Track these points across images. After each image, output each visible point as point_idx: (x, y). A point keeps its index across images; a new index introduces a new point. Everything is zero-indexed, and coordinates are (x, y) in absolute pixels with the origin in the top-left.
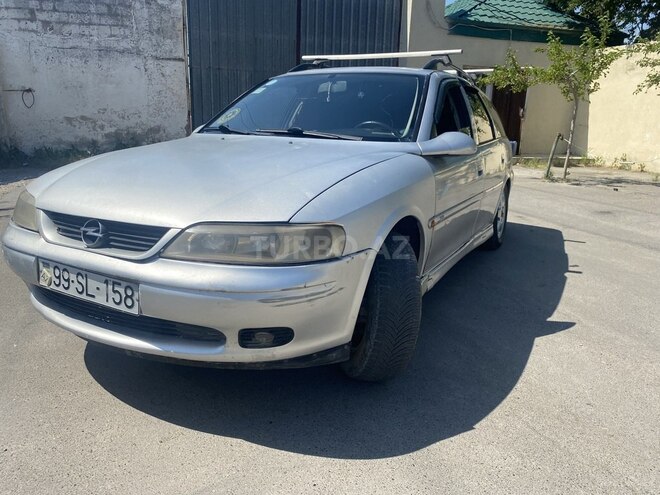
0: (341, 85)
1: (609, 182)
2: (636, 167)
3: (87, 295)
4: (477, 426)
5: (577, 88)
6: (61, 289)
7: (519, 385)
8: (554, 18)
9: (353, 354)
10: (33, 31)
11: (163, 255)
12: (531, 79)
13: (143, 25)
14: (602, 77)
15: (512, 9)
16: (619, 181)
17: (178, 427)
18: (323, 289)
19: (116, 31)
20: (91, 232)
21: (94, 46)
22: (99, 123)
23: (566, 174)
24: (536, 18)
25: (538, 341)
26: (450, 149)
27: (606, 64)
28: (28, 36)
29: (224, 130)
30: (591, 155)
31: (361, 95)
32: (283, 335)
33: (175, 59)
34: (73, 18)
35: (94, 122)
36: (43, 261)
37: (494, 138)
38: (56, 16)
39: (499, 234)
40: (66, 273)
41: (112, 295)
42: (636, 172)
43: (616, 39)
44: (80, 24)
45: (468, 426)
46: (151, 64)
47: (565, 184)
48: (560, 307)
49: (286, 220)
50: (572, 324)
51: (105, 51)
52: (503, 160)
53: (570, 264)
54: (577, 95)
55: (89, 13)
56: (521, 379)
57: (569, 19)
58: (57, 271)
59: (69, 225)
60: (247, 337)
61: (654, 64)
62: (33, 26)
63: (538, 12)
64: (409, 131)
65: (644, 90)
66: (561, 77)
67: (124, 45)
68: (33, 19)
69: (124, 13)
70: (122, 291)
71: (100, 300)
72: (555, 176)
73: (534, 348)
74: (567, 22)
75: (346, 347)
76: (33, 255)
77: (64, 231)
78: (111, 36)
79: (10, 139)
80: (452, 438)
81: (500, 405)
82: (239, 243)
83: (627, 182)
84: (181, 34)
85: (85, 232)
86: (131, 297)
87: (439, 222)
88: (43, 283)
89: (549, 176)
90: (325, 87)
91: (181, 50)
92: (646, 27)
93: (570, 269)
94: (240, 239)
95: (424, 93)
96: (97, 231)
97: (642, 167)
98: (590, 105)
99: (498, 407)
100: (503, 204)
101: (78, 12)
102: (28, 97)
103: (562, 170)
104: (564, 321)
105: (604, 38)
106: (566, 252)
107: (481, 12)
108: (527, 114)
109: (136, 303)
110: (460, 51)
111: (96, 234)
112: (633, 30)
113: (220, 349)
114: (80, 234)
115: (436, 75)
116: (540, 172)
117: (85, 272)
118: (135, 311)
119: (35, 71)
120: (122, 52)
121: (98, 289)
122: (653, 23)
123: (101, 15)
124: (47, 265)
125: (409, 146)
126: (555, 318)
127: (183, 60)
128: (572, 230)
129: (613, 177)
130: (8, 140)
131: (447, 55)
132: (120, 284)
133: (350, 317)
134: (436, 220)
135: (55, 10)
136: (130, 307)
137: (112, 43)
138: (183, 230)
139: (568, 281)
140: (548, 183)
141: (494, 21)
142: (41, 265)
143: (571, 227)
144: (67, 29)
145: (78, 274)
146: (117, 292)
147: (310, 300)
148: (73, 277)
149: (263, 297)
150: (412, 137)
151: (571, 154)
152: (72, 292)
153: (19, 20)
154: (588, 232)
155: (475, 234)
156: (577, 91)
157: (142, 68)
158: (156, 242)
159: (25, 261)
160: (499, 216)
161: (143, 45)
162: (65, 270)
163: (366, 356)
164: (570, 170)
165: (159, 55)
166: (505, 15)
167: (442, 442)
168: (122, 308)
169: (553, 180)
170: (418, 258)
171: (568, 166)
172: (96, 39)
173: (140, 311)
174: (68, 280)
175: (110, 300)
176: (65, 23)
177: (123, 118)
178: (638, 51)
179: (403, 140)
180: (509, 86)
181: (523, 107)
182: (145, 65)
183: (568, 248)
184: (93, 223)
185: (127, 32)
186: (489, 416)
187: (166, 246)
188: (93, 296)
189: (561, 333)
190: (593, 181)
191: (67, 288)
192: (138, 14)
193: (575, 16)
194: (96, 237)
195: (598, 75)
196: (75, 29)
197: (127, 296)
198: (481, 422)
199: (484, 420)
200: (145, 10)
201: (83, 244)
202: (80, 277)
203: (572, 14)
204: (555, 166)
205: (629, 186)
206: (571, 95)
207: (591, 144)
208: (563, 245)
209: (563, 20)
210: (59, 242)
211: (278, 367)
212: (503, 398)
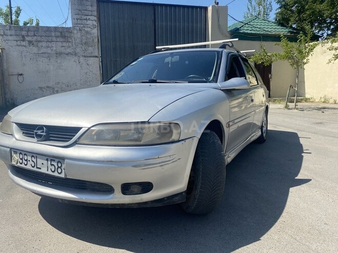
0: (176, 58)
1: (319, 109)
2: (331, 101)
3: (37, 168)
4: (262, 238)
5: (297, 62)
6: (23, 166)
7: (284, 214)
8: (283, 30)
9: (188, 199)
10: (24, 46)
11: (77, 143)
12: (273, 58)
13: (78, 41)
14: (310, 56)
15: (261, 26)
16: (324, 108)
17: (88, 244)
18: (168, 159)
19: (64, 44)
20: (39, 132)
21: (53, 52)
22: (56, 89)
23: (296, 105)
24: (274, 30)
25: (291, 189)
26: (236, 86)
27: (312, 49)
28: (21, 48)
29: (115, 82)
30: (307, 96)
31: (187, 62)
32: (146, 187)
33: (94, 57)
34: (44, 39)
35: (53, 89)
36: (14, 150)
37: (258, 84)
38: (35, 38)
39: (264, 135)
40: (26, 156)
41: (50, 167)
42: (332, 104)
43: (315, 38)
44: (47, 42)
45: (257, 238)
46: (82, 59)
47: (296, 111)
48: (301, 171)
49: (147, 120)
50: (309, 180)
51: (59, 54)
52: (263, 96)
53: (304, 149)
54: (298, 66)
55: (51, 36)
56: (285, 211)
57: (290, 30)
58: (21, 156)
59: (28, 130)
60: (127, 188)
61: (336, 49)
62: (24, 43)
63: (274, 27)
64: (213, 78)
65: (332, 62)
66: (289, 57)
67: (69, 50)
68: (23, 40)
69: (69, 36)
70: (55, 164)
71: (44, 170)
72: (290, 107)
73: (290, 194)
74: (289, 31)
75: (184, 194)
76: (8, 147)
77: (26, 133)
78: (62, 47)
79: (11, 99)
80: (248, 246)
81: (275, 226)
82: (121, 134)
83: (328, 108)
84: (97, 44)
85: (36, 133)
86: (60, 167)
87: (232, 125)
88: (14, 163)
89: (287, 107)
90: (168, 60)
91: (97, 52)
92: (330, 32)
93: (305, 151)
94: (121, 132)
95: (220, 58)
96: (43, 132)
97: (335, 101)
98: (305, 71)
99: (273, 227)
100: (265, 119)
101: (46, 36)
102: (20, 78)
103: (294, 104)
104: (305, 178)
105: (309, 36)
106: (301, 143)
107: (246, 28)
108: (273, 77)
109: (63, 171)
110: (237, 39)
111: (42, 133)
112: (322, 34)
113: (111, 196)
114: (33, 134)
115: (225, 51)
116: (282, 105)
117: (35, 155)
118: (62, 176)
119: (24, 65)
120: (67, 54)
121: (43, 164)
122: (333, 30)
123: (57, 37)
124: (16, 153)
125: (213, 85)
126: (299, 177)
127: (97, 57)
128: (303, 132)
129: (320, 107)
130: (10, 100)
131: (231, 42)
132: (54, 160)
133: (185, 176)
134: (231, 124)
135: (35, 35)
136: (60, 173)
137: (63, 50)
138: (89, 128)
139: (304, 158)
140: (286, 110)
141: (253, 32)
142: (13, 152)
143: (302, 131)
144: (40, 44)
145: (32, 156)
146: (53, 165)
147: (161, 166)
148: (29, 158)
149: (135, 164)
150: (215, 80)
151: (297, 96)
152: (29, 167)
153: (17, 41)
154: (312, 133)
155: (252, 134)
156: (298, 64)
157: (78, 62)
158: (74, 136)
159: (4, 151)
160: (264, 125)
161: (78, 50)
162: (25, 154)
163: (195, 199)
164: (298, 104)
165: (85, 54)
166: (258, 29)
167: (242, 248)
168: (56, 174)
169: (289, 109)
170: (222, 143)
171: (296, 102)
172: (55, 49)
173: (66, 175)
174: (26, 160)
175: (49, 170)
176: (39, 41)
177: (68, 86)
178: (328, 43)
179: (210, 82)
180: (263, 63)
181: (270, 73)
182: (79, 60)
183: (302, 141)
184: (41, 127)
185: (70, 44)
186: (269, 232)
187: (79, 138)
188: (40, 168)
189: (304, 185)
190: (310, 109)
191: (26, 165)
192: (75, 36)
193: (294, 28)
194: (42, 135)
195: (308, 55)
196: (44, 44)
197: (58, 167)
198: (264, 236)
199: (266, 235)
200: (79, 34)
201: (35, 140)
202: (33, 158)
203: (291, 27)
204: (289, 102)
205: (330, 110)
206: (295, 66)
207: (307, 90)
208: (299, 140)
209: (287, 30)
210: (22, 139)
211: (145, 206)
212: (276, 222)
